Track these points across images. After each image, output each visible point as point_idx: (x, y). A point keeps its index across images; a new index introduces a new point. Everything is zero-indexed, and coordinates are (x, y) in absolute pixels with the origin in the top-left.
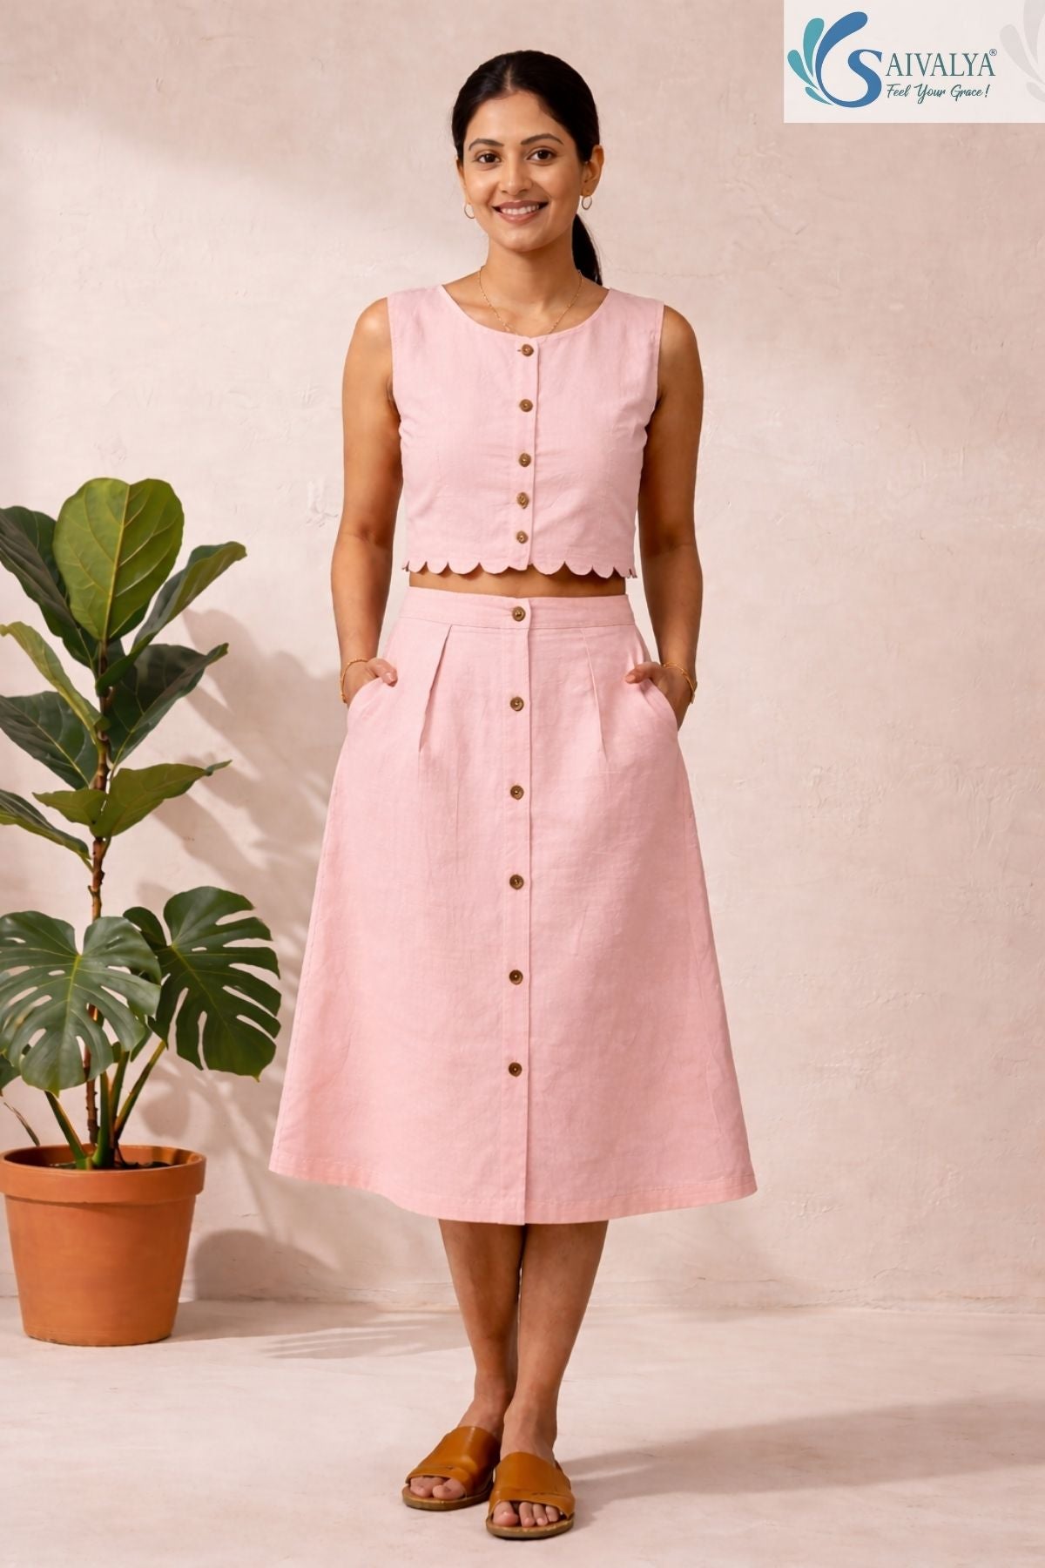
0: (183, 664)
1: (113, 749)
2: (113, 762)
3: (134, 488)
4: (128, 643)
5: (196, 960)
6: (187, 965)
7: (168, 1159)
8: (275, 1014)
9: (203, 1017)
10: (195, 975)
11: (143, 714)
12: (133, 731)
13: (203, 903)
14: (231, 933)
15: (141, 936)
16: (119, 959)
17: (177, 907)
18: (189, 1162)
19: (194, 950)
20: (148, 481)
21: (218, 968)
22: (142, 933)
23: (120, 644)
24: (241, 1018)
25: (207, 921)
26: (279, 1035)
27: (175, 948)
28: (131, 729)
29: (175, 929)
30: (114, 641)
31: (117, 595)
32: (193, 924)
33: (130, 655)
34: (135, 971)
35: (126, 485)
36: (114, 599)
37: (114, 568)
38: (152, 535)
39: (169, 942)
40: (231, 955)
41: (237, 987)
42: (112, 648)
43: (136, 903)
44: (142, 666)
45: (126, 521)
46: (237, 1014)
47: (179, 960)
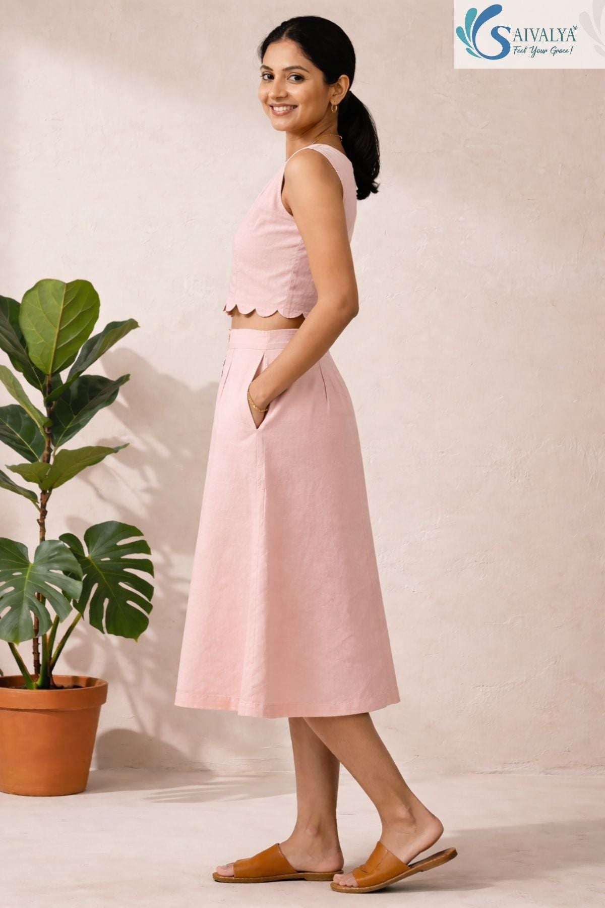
0: (99, 386)
1: (55, 438)
2: (55, 446)
3: (68, 285)
4: (64, 375)
5: (104, 566)
6: (98, 570)
7: (83, 684)
8: (150, 600)
9: (106, 602)
10: (102, 575)
11: (75, 417)
12: (68, 427)
13: (109, 532)
14: (125, 550)
15: (70, 552)
16: (56, 565)
17: (93, 533)
18: (97, 685)
19: (102, 560)
20: (78, 281)
21: (116, 572)
22: (71, 550)
23: (59, 376)
24: (130, 603)
25: (111, 543)
26: (151, 613)
27: (90, 558)
28: (66, 426)
29: (90, 547)
30: (56, 374)
31: (58, 347)
32: (102, 545)
33: (66, 384)
34: (66, 573)
35: (64, 283)
36: (56, 350)
37: (57, 331)
38: (80, 312)
39: (87, 554)
40: (126, 563)
41: (127, 583)
42: (55, 378)
43: (66, 531)
44: (74, 388)
45: (64, 304)
46: (127, 600)
47: (93, 566)
